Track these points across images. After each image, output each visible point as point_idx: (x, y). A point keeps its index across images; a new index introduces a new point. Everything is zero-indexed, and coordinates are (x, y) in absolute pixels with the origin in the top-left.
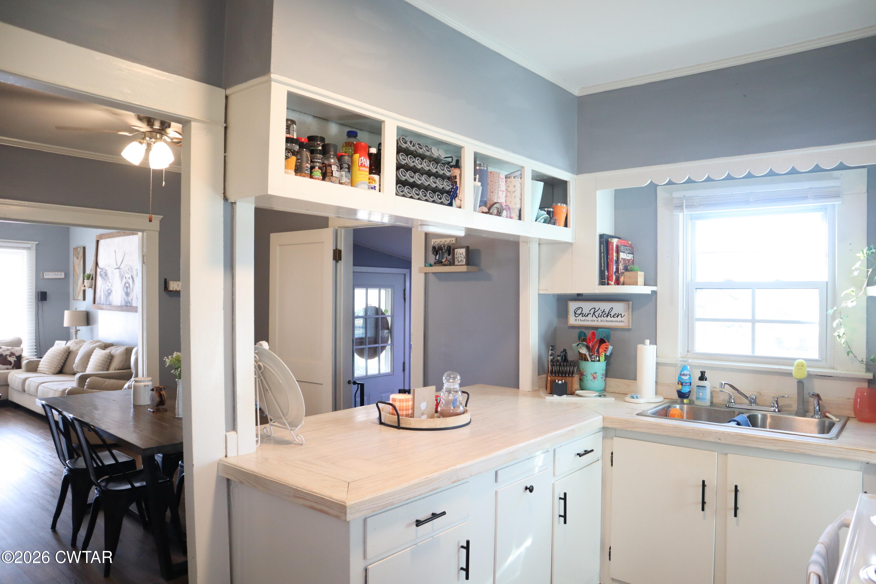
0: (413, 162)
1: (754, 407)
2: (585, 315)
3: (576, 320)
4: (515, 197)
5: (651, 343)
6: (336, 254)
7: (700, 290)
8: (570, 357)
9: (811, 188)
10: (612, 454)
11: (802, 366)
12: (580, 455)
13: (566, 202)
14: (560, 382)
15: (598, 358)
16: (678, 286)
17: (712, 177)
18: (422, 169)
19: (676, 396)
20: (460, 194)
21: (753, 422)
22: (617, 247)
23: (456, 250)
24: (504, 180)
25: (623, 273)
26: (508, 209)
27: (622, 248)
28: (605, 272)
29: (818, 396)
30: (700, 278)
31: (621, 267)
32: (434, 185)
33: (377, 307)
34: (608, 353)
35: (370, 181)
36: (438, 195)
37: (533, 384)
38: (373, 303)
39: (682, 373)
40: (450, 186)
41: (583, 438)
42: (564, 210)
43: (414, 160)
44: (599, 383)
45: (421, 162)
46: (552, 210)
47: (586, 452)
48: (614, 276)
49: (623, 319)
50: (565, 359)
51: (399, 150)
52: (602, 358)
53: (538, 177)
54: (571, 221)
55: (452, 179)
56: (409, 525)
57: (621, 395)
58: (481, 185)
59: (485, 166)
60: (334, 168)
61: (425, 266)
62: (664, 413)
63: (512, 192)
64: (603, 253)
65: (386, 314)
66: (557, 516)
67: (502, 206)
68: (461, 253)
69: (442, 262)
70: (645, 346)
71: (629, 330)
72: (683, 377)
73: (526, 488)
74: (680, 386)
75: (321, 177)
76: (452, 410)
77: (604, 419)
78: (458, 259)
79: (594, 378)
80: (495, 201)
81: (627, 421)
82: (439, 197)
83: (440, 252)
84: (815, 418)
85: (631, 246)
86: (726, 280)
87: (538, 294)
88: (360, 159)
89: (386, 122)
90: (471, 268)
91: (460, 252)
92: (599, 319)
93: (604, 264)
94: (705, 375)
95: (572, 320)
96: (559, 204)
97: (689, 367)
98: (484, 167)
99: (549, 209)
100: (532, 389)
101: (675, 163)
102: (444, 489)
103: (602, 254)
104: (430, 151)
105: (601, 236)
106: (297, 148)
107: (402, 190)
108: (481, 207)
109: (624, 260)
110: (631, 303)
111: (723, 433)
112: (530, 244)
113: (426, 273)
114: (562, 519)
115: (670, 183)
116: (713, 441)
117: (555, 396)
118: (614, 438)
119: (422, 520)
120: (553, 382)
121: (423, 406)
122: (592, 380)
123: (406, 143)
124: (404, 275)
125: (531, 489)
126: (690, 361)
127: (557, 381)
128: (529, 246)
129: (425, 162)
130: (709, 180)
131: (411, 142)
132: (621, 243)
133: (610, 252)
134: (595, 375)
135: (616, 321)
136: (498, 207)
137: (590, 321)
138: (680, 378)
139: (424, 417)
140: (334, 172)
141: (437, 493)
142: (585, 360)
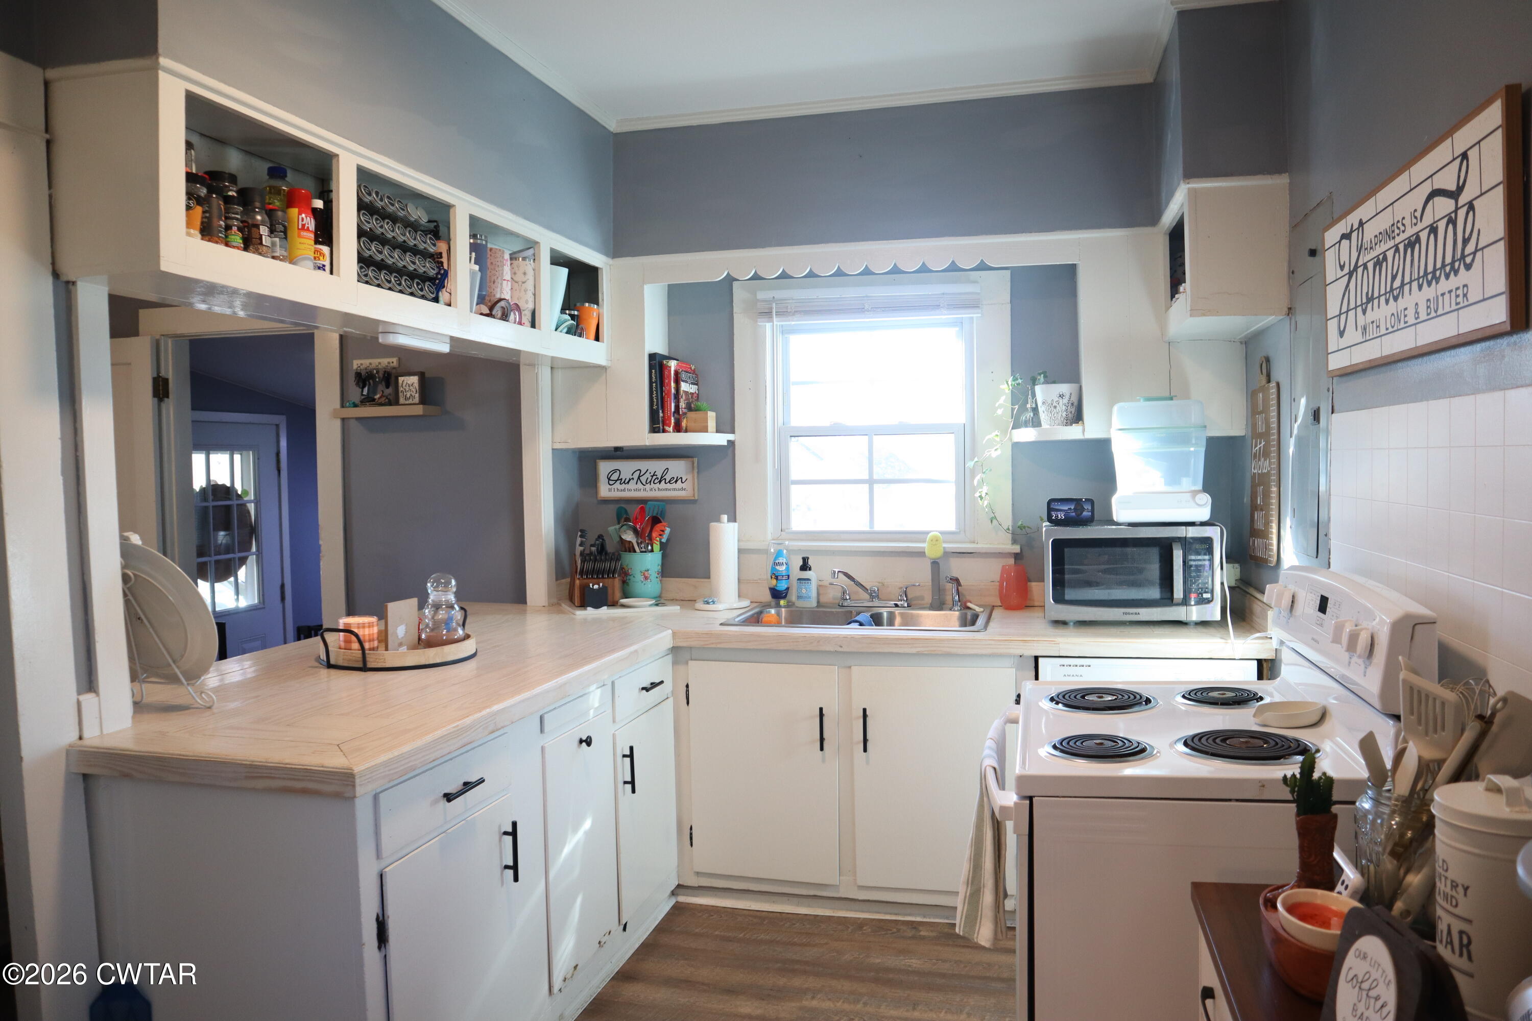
0: (381, 227)
1: (876, 603)
2: (624, 482)
3: (610, 490)
4: (526, 291)
5: (729, 521)
6: (159, 385)
7: (797, 438)
8: (610, 548)
9: (943, 294)
10: (687, 686)
11: (937, 541)
12: (647, 689)
13: (596, 302)
14: (596, 587)
15: (650, 548)
16: (766, 432)
17: (816, 272)
18: (393, 240)
19: (767, 597)
20: (449, 283)
21: (877, 620)
22: (677, 373)
23: (401, 379)
24: (509, 263)
25: (685, 414)
26: (518, 307)
27: (683, 376)
28: (659, 412)
29: (957, 581)
30: (797, 420)
31: (682, 404)
32: (411, 268)
33: (228, 485)
34: (664, 540)
35: (316, 255)
36: (418, 284)
37: (550, 595)
38: (221, 477)
39: (777, 562)
40: (436, 269)
41: (648, 664)
42: (595, 314)
43: (382, 223)
44: (653, 586)
45: (392, 227)
46: (576, 313)
47: (654, 685)
48: (672, 418)
49: (684, 485)
50: (602, 549)
51: (362, 206)
52: (657, 547)
53: (558, 260)
54: (605, 332)
55: (436, 258)
56: (435, 802)
57: (688, 602)
58: (480, 270)
59: (483, 238)
60: (264, 231)
61: (343, 406)
62: (756, 619)
63: (520, 283)
64: (656, 382)
65: (245, 499)
66: (621, 784)
67: (509, 303)
68: (409, 384)
69: (374, 400)
70: (722, 524)
71: (693, 502)
72: (778, 568)
73: (581, 741)
74: (774, 581)
75: (242, 245)
76: (444, 635)
77: (674, 634)
78: (405, 394)
79: (646, 578)
80: (498, 296)
81: (709, 635)
82: (420, 287)
83: (371, 381)
84: (954, 611)
85: (694, 371)
86: (832, 423)
87: (553, 449)
88: (300, 217)
89: (340, 157)
90: (431, 409)
91: (408, 382)
92: (648, 486)
93: (657, 399)
94: (809, 563)
95: (605, 491)
96: (587, 305)
97: (785, 551)
98: (481, 239)
99: (572, 312)
100: (549, 603)
101: (763, 248)
102: (480, 742)
103: (654, 384)
104: (405, 209)
105: (652, 357)
106: (203, 191)
107: (366, 272)
108: (478, 306)
109: (686, 392)
110: (696, 460)
111: (845, 637)
112: (538, 368)
113: (343, 420)
114: (629, 787)
115: (756, 277)
116: (832, 650)
117: (589, 608)
118: (690, 663)
119: (454, 792)
120: (584, 589)
121: (401, 631)
122: (642, 582)
123: (370, 194)
124: (275, 427)
125: (588, 742)
126: (787, 543)
127: (591, 585)
128: (536, 371)
129: (399, 227)
130: (811, 275)
131: (377, 193)
132: (681, 367)
133: (667, 381)
134: (646, 573)
135: (674, 489)
136: (504, 305)
137: (634, 491)
138: (773, 569)
139: (404, 649)
140: (264, 237)
141: (467, 752)
142: (630, 552)
